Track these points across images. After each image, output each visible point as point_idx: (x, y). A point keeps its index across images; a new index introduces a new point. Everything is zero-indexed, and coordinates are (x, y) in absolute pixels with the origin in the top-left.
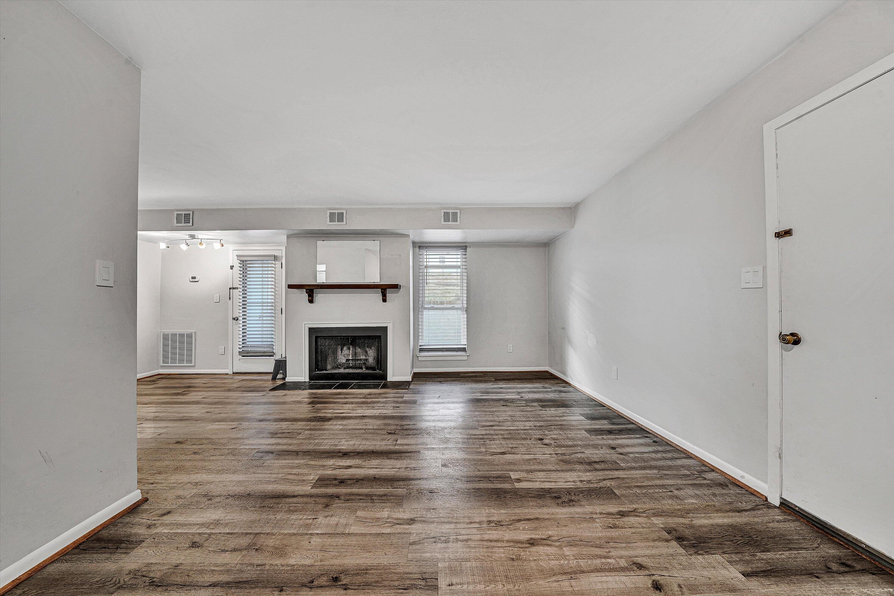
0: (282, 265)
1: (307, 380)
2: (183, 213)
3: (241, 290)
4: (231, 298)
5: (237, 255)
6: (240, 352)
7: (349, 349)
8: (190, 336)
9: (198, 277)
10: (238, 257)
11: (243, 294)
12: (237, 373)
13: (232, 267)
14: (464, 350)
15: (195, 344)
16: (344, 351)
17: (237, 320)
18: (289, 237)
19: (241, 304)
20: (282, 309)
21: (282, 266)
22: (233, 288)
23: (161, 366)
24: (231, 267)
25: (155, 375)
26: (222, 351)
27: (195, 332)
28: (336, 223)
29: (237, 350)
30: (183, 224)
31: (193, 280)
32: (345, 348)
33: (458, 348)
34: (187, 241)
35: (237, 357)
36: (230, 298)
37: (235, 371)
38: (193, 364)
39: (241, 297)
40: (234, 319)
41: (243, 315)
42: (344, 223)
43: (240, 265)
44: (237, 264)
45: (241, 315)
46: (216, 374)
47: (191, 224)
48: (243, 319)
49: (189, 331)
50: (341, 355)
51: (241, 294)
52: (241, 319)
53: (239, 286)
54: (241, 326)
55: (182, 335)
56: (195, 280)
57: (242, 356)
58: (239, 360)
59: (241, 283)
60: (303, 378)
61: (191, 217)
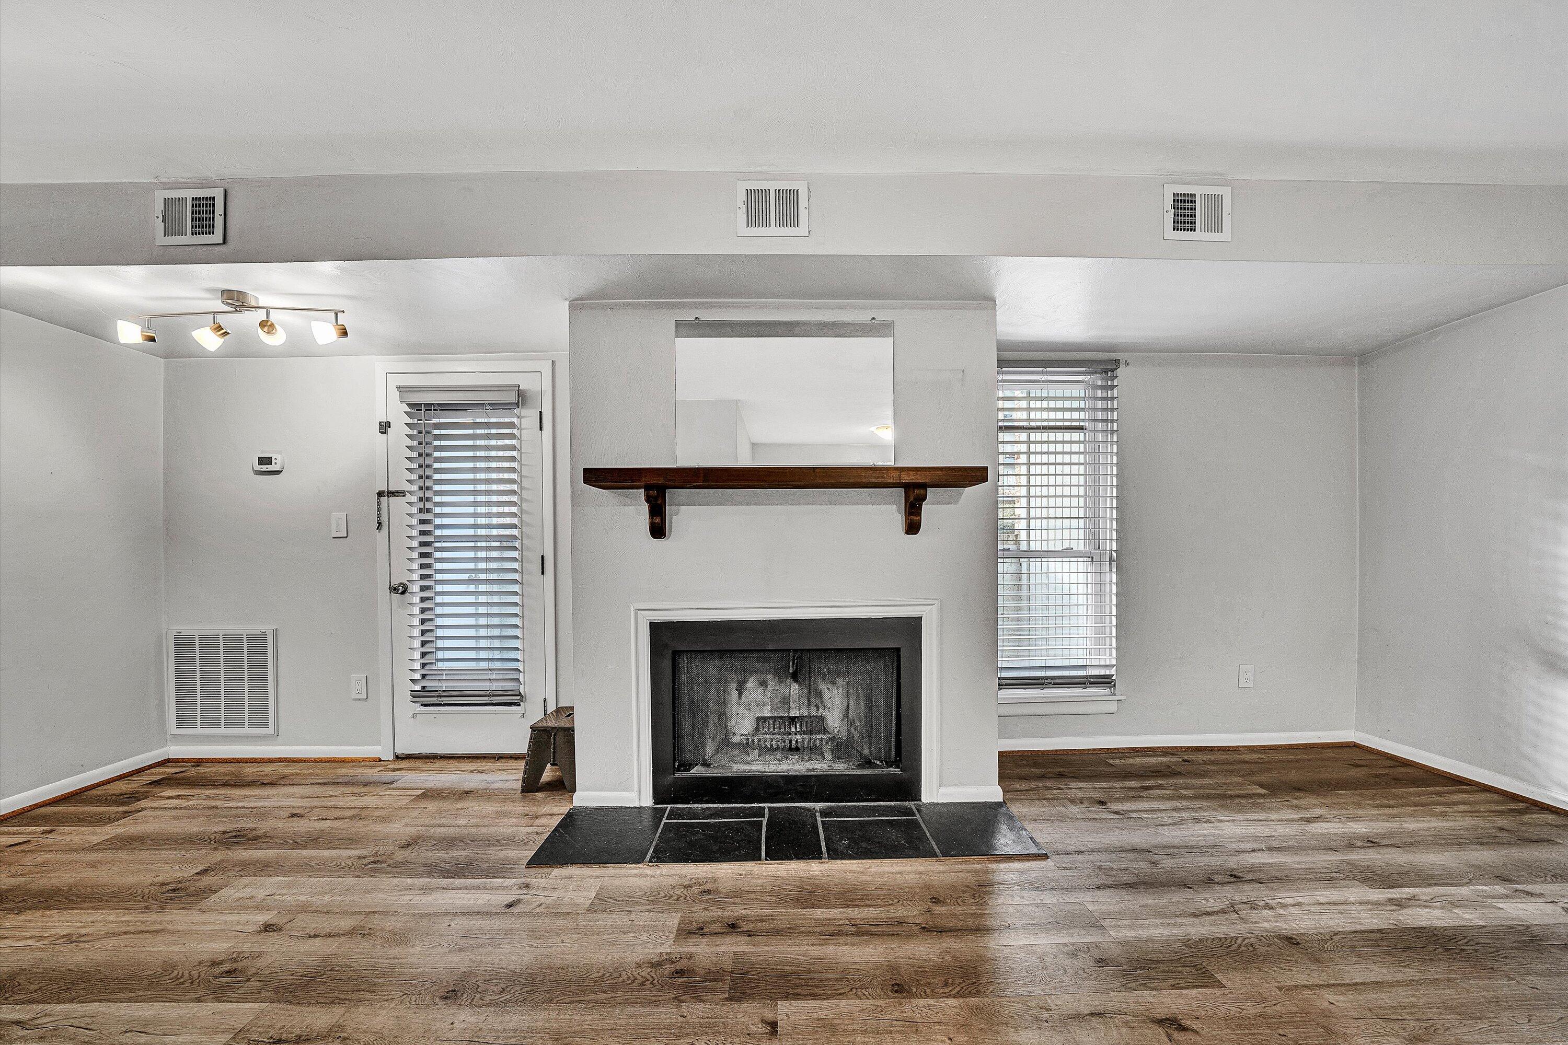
0: (541, 419)
1: (648, 801)
2: (190, 194)
3: (414, 499)
4: (385, 525)
5: (398, 387)
6: (415, 696)
7: (763, 684)
8: (258, 642)
9: (279, 457)
10: (405, 394)
11: (421, 511)
12: (409, 757)
13: (384, 427)
14: (1105, 681)
15: (277, 667)
16: (747, 692)
17: (403, 593)
18: (577, 305)
19: (415, 544)
20: (543, 557)
21: (541, 422)
22: (391, 494)
23: (175, 736)
24: (380, 425)
25: (150, 767)
26: (357, 689)
27: (275, 632)
28: (773, 230)
29: (405, 688)
30: (189, 239)
31: (264, 468)
32: (751, 683)
33: (1091, 677)
34: (220, 319)
35: (407, 708)
36: (380, 524)
37: (400, 750)
38: (270, 730)
39: (414, 521)
40: (394, 589)
41: (423, 577)
42: (802, 230)
43: (409, 421)
44: (399, 416)
45: (416, 577)
46: (342, 761)
47: (217, 237)
48: (423, 589)
49: (256, 628)
50: (739, 704)
51: (415, 510)
52: (415, 588)
53: (407, 487)
54: (416, 610)
55: (233, 642)
56: (270, 468)
57: (423, 705)
58: (414, 716)
59: (414, 477)
60: (634, 795)
61: (219, 209)
